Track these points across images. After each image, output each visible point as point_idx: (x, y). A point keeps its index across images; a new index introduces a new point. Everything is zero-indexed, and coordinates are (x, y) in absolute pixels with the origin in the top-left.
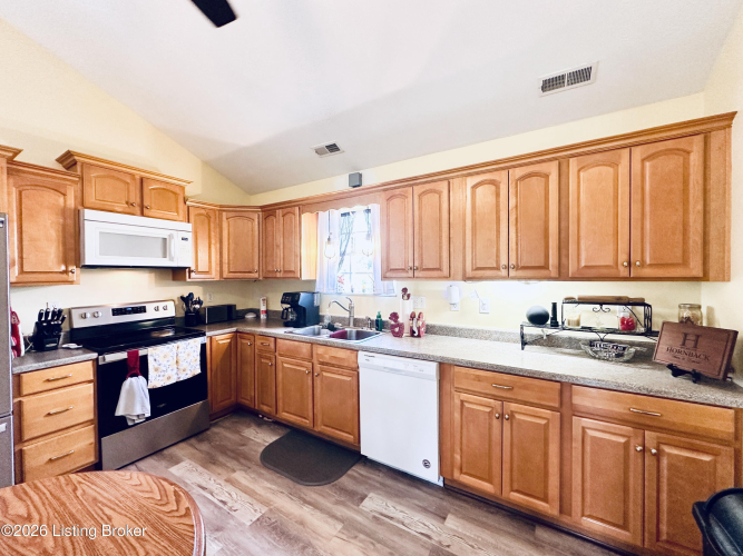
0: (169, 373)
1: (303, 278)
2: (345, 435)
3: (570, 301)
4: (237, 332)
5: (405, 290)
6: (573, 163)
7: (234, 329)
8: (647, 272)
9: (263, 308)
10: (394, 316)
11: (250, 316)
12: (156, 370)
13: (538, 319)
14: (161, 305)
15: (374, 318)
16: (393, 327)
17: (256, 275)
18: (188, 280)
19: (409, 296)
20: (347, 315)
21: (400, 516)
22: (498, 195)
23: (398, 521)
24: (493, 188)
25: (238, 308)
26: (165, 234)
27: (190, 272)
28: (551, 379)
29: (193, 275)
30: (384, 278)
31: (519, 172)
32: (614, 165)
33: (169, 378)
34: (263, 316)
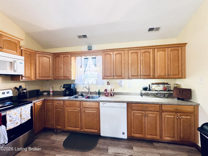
0: (17, 121)
1: (72, 79)
2: (94, 131)
3: (153, 84)
4: (44, 100)
5: (108, 82)
6: (156, 50)
7: (43, 99)
8: (171, 77)
9: (51, 90)
10: (106, 90)
11: (45, 94)
12: (11, 121)
13: (145, 89)
14: (6, 91)
15: (97, 91)
16: (106, 94)
17: (51, 78)
18: (21, 80)
19: (109, 84)
20: (87, 91)
21: (121, 152)
22: (138, 56)
23: (121, 154)
24: (136, 54)
25: (41, 91)
26: (12, 60)
27: (22, 77)
28: (157, 104)
29: (23, 78)
30: (104, 79)
31: (143, 51)
32: (165, 51)
33: (17, 123)
34: (51, 93)
